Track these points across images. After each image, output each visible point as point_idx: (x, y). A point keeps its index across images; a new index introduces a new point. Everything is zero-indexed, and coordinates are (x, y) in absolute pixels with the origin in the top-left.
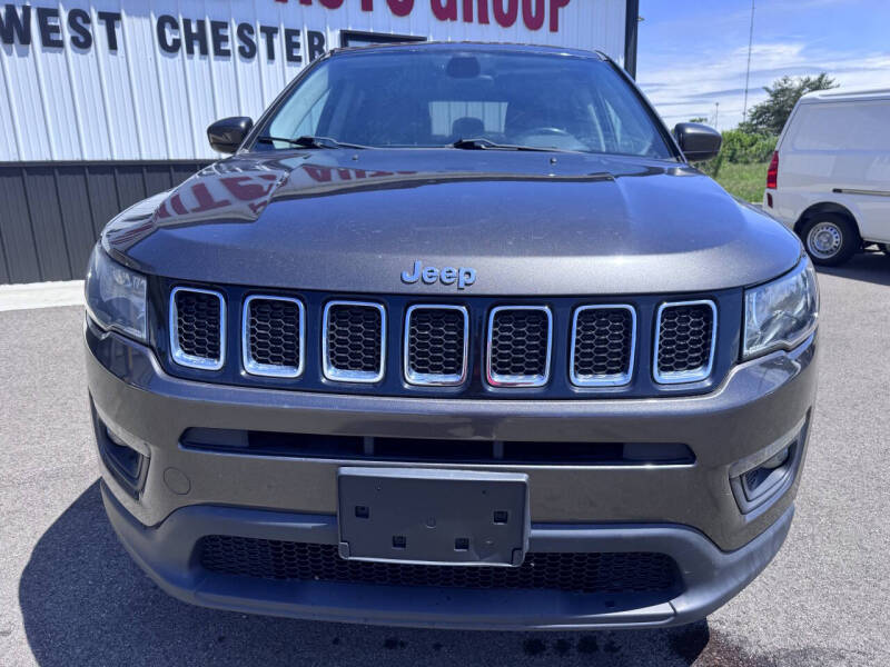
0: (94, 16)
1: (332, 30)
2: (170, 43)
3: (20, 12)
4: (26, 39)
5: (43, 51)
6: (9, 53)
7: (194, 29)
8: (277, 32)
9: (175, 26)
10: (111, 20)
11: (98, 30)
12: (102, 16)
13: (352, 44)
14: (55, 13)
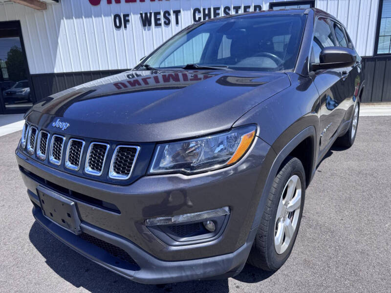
0: (172, 13)
1: (265, 3)
2: (197, 19)
3: (149, 15)
4: (150, 24)
5: (155, 28)
6: (145, 30)
7: (207, 12)
8: (240, 8)
9: (200, 12)
10: (177, 13)
11: (173, 18)
12: (174, 12)
13: (275, 8)
14: (159, 13)
